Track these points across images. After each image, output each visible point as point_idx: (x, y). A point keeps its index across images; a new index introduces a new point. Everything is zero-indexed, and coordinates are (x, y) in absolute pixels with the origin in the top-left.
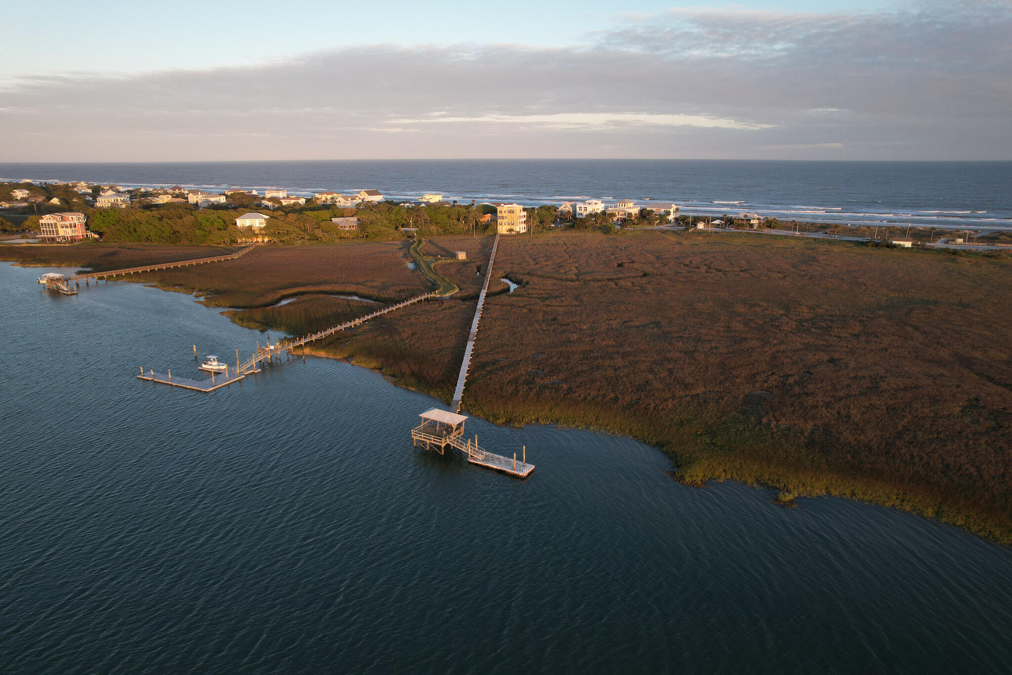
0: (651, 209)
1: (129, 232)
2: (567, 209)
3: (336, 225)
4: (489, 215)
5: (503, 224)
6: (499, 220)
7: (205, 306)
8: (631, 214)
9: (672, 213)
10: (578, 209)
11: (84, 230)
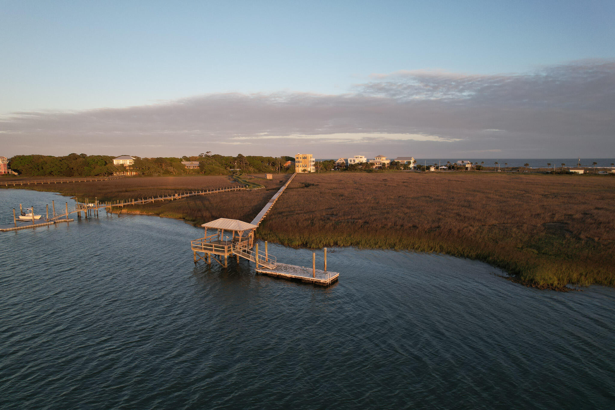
0: (398, 161)
1: (38, 169)
2: (342, 162)
3: (185, 165)
4: (290, 161)
5: (299, 166)
6: (296, 164)
7: (63, 196)
8: (385, 163)
9: (412, 163)
10: (349, 161)
11: (6, 168)
